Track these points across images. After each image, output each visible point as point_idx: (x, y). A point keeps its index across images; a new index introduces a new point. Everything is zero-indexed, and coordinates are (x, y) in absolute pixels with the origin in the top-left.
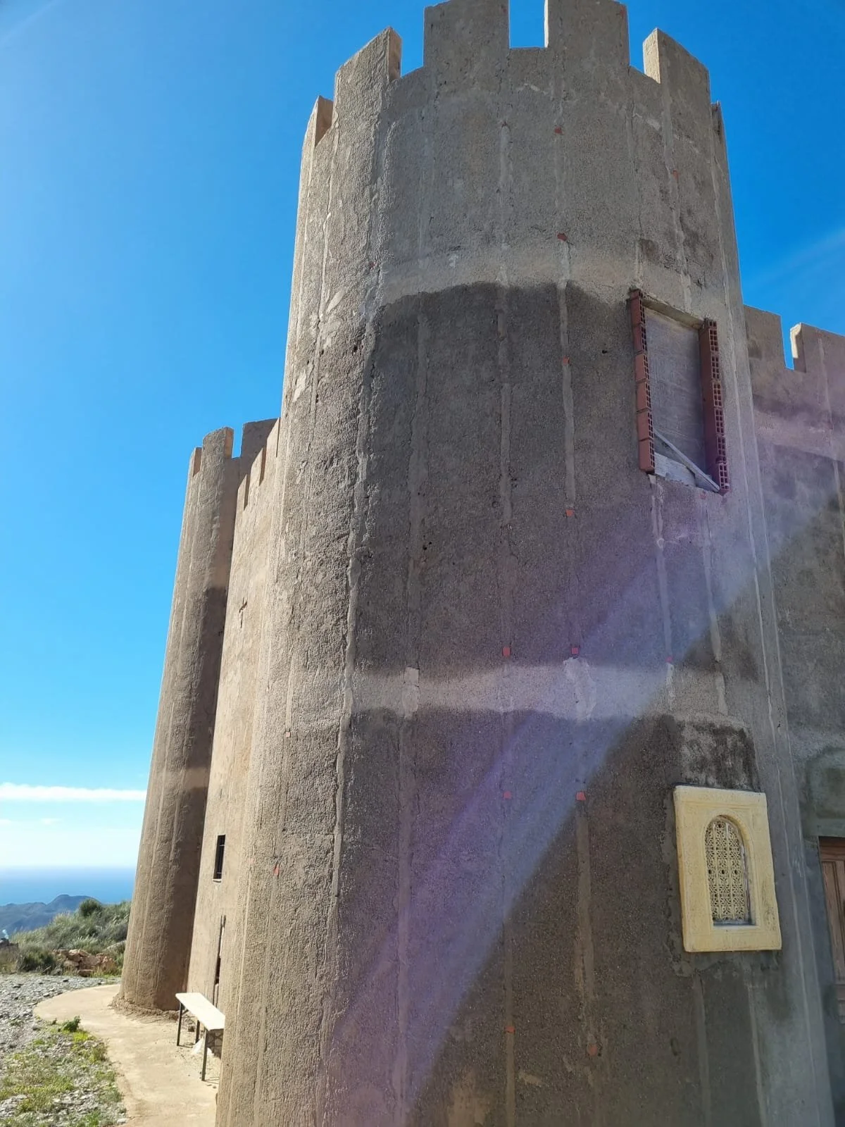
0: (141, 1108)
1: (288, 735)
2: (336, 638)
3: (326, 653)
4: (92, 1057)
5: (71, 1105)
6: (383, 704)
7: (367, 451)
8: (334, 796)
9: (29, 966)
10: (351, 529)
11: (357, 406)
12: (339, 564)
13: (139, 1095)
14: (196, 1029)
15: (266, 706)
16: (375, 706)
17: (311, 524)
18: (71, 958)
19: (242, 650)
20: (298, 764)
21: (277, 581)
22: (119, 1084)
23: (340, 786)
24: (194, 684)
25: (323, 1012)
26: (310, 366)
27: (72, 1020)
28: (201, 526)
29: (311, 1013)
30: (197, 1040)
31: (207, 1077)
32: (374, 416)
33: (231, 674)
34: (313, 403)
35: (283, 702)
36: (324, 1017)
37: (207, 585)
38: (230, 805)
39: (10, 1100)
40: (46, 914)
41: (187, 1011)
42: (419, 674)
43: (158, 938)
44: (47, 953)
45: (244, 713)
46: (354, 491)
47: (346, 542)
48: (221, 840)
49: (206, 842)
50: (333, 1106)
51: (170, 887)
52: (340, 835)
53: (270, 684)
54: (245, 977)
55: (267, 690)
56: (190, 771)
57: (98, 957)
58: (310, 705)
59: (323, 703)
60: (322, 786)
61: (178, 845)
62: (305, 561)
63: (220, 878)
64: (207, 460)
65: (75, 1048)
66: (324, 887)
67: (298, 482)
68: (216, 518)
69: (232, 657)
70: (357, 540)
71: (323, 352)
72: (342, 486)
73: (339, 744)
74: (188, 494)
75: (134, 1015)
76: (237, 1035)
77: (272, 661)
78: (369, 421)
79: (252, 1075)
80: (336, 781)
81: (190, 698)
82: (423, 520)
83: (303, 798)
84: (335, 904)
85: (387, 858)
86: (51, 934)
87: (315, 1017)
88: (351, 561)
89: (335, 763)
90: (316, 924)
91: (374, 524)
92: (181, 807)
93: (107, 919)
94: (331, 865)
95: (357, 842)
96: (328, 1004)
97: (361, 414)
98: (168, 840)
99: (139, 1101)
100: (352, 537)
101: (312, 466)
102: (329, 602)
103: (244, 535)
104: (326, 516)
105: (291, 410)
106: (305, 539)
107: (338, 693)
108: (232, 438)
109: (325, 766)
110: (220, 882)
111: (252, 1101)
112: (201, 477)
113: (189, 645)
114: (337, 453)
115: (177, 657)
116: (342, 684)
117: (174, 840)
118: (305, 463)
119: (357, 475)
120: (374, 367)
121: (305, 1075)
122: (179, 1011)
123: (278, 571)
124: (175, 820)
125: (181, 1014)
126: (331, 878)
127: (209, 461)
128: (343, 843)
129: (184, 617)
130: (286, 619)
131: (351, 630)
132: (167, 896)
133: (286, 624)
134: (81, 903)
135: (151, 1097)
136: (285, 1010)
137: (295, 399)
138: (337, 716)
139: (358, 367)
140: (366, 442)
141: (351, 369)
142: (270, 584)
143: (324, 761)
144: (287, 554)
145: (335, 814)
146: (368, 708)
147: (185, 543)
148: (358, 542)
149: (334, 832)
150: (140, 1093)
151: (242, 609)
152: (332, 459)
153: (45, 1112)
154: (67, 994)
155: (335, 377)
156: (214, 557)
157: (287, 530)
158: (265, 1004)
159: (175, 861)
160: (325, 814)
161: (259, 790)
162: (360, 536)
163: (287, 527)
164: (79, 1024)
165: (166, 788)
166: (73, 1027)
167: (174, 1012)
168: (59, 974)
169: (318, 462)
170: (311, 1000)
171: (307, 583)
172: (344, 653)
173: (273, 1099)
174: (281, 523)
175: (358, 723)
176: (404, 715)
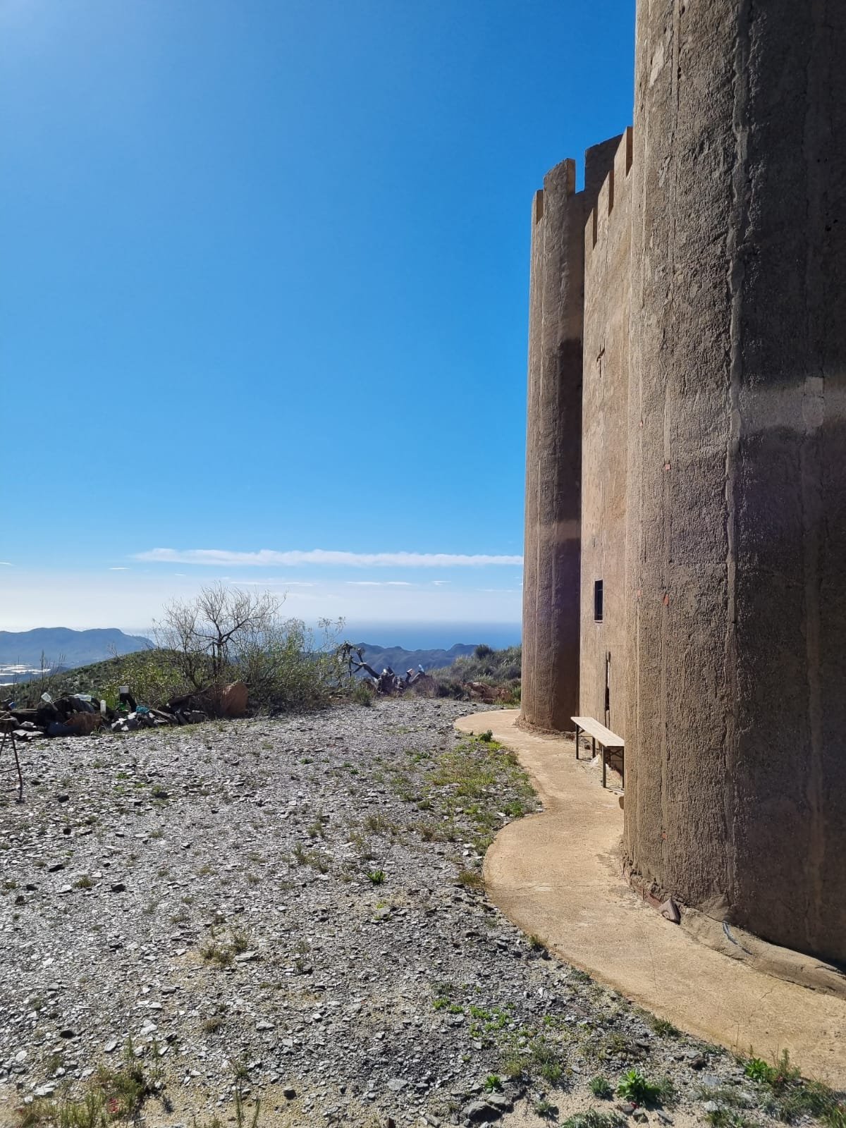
0: (553, 801)
1: (668, 467)
2: (717, 356)
3: (706, 374)
4: (506, 761)
5: (496, 794)
6: (779, 421)
7: (746, 122)
8: (725, 524)
9: (443, 693)
10: (730, 226)
11: (731, 67)
12: (717, 270)
13: (551, 793)
14: (593, 747)
15: (641, 441)
16: (768, 425)
17: (680, 231)
18: (476, 689)
19: (603, 399)
20: (681, 496)
21: (644, 305)
22: (531, 781)
23: (731, 514)
24: (557, 440)
25: (726, 729)
26: (669, 33)
27: (486, 732)
28: (549, 277)
29: (713, 729)
30: (594, 756)
31: (607, 785)
32: (755, 73)
33: (593, 429)
34: (675, 80)
35: (660, 433)
36: (728, 734)
37: (562, 338)
38: (605, 553)
39: (448, 786)
40: (447, 658)
41: (583, 731)
42: (824, 383)
43: (549, 671)
44: (455, 684)
45: (612, 463)
46: (732, 177)
47: (724, 243)
48: (599, 585)
49: (584, 588)
50: (743, 811)
51: (555, 628)
52: (734, 563)
53: (644, 418)
54: (642, 696)
55: (641, 424)
56: (562, 524)
57: (497, 689)
58: (690, 433)
59: (706, 429)
60: (710, 516)
61: (557, 591)
62: (676, 275)
63: (601, 619)
64: (550, 202)
65: (492, 754)
66: (719, 614)
67: (661, 184)
68: (563, 265)
69: (593, 408)
70: (737, 237)
71: (684, 9)
72: (716, 174)
73: (727, 471)
74: (533, 245)
75: (535, 733)
76: (639, 746)
77: (643, 394)
78: (748, 83)
79: (657, 779)
80: (726, 508)
81: (555, 454)
82: (825, 194)
83: (688, 528)
84: (732, 630)
85: (790, 584)
86: (455, 671)
87: (718, 732)
88: (731, 264)
89: (723, 491)
90: (712, 649)
91: (759, 212)
92: (557, 558)
93: (499, 661)
94: (726, 593)
95: (755, 569)
96: (731, 722)
97: (737, 75)
98: (549, 587)
99: (550, 797)
100: (732, 232)
101: (678, 160)
102: (707, 317)
103: (596, 277)
104: (698, 217)
105: (647, 98)
106: (674, 250)
107: (723, 416)
108: (574, 170)
109: (713, 494)
110: (601, 622)
111: (659, 800)
112: (545, 223)
113: (549, 403)
114: (708, 132)
115: (538, 416)
116: (727, 406)
117: (553, 587)
118: (669, 159)
119: (735, 156)
120: (752, 8)
121: (711, 783)
122: (575, 732)
123: (644, 294)
124: (553, 569)
125: (578, 734)
126: (727, 606)
127: (552, 203)
128: (737, 570)
129: (542, 375)
130: (657, 346)
131: (734, 344)
132: (553, 636)
133: (657, 350)
134: (475, 648)
135: (561, 796)
136: (686, 725)
137: (652, 83)
138: (723, 440)
139: (731, 14)
140: (744, 111)
141: (721, 19)
142: (636, 311)
143: (710, 489)
144: (653, 273)
145: (727, 542)
146: (760, 427)
147: (535, 298)
148: (740, 238)
149: (727, 560)
150: (551, 791)
151: (599, 357)
152: (702, 144)
153: (476, 797)
154: (477, 715)
155: (701, 37)
156: (566, 308)
157: (651, 245)
158: (664, 720)
159: (557, 606)
160: (716, 543)
161: (640, 525)
162: (740, 232)
163: (651, 242)
164: (492, 737)
165: (541, 541)
166: (487, 738)
167: (570, 732)
168: (467, 700)
169: (683, 153)
170: (712, 718)
171: (678, 299)
172: (728, 371)
173: (680, 801)
174: (644, 238)
175: (748, 447)
176: (805, 431)
